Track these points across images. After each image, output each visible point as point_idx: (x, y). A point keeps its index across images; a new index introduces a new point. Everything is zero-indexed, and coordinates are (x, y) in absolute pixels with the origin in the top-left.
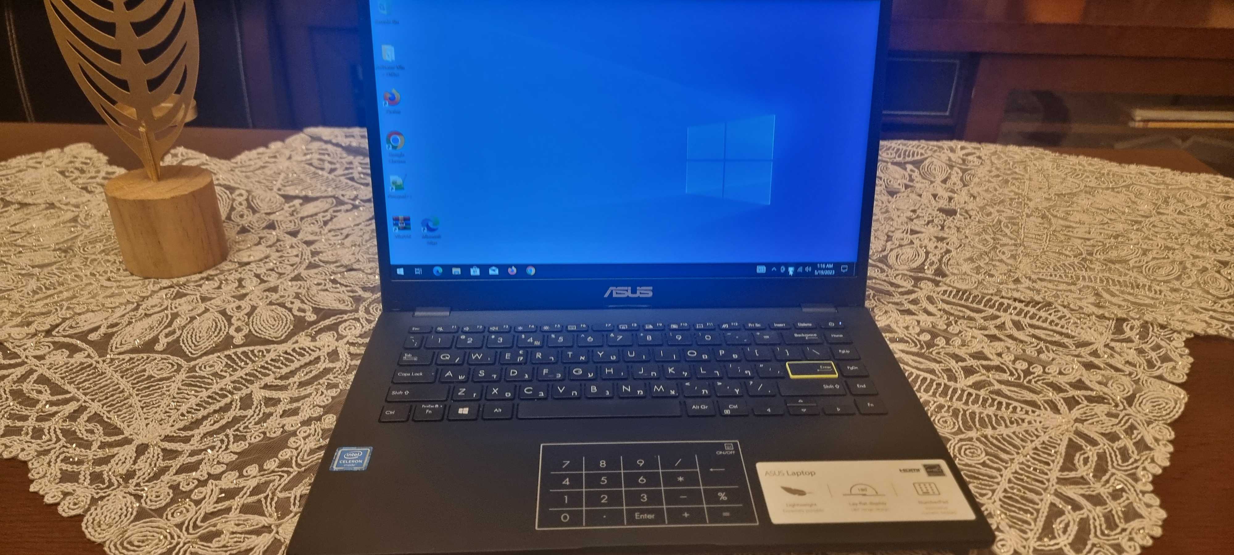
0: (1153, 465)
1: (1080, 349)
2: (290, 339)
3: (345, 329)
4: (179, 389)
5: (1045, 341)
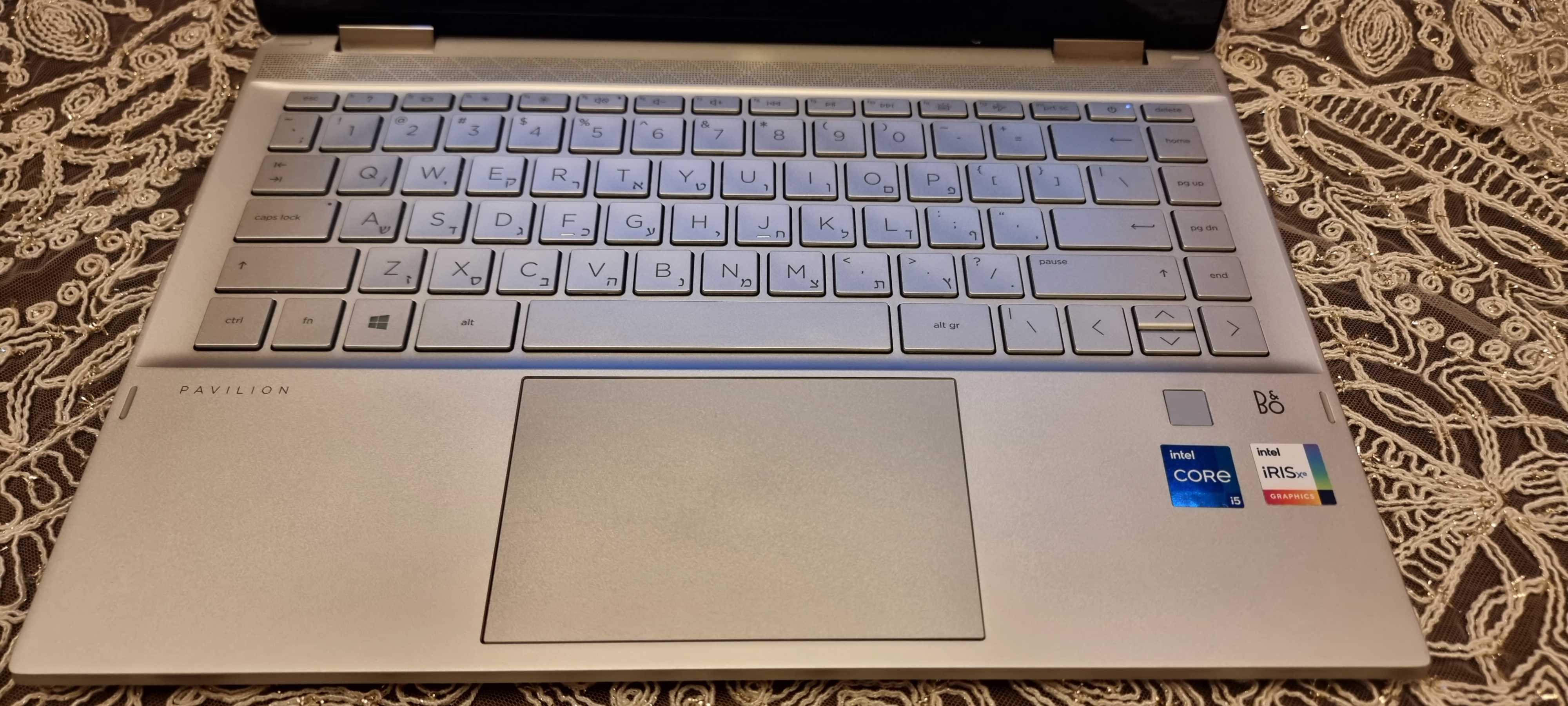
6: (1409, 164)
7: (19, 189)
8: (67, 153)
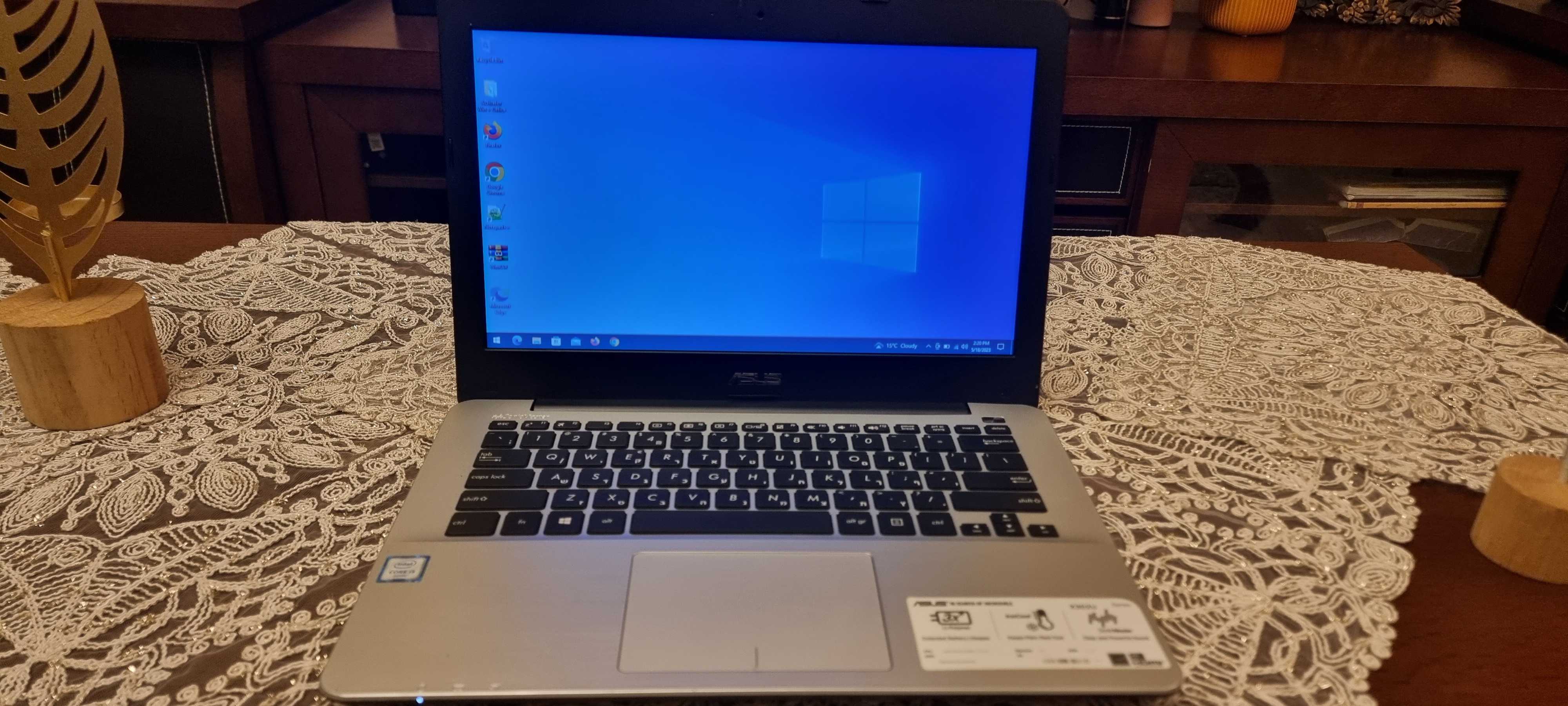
0: (1369, 656)
1: (1281, 500)
2: (253, 511)
3: (329, 494)
4: (93, 582)
5: (1238, 490)
6: (1171, 452)
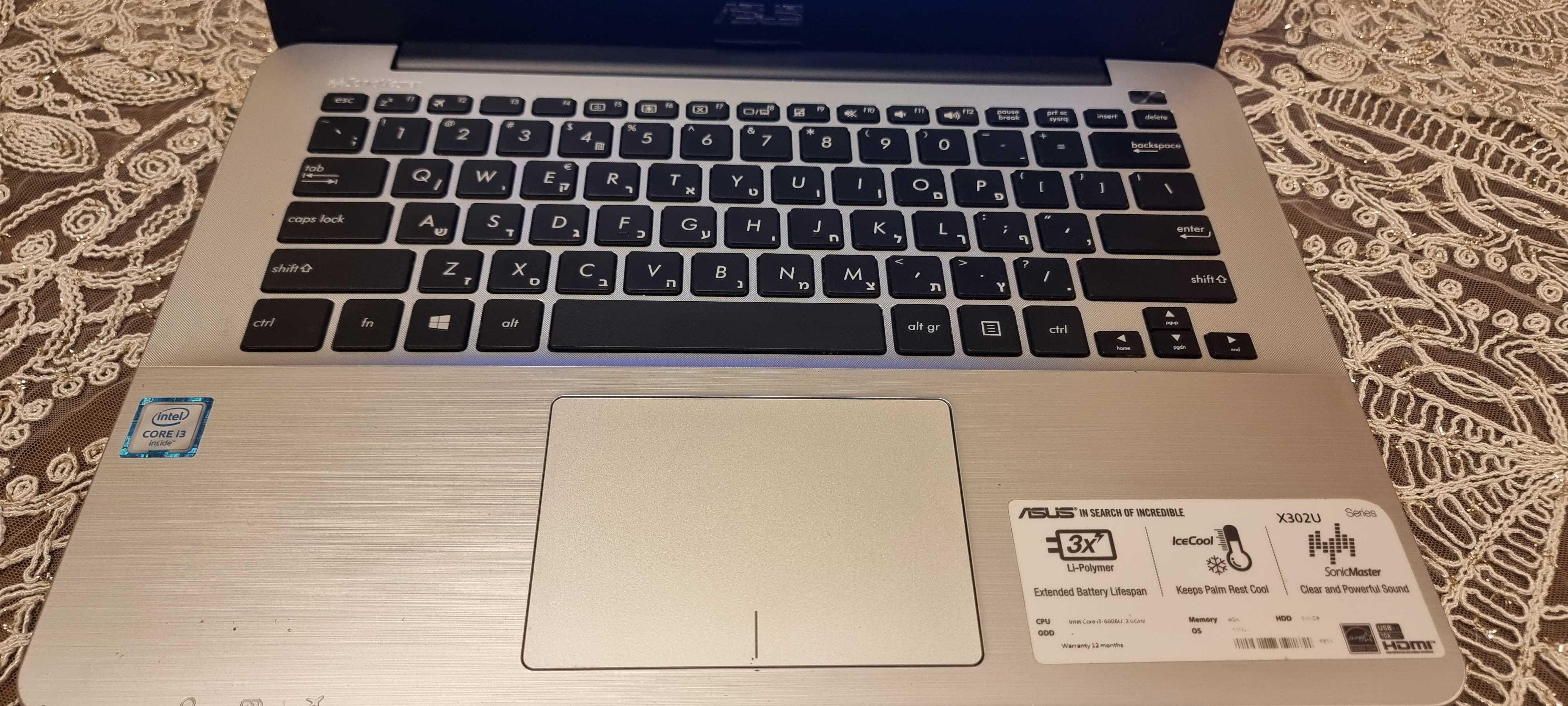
6: (1416, 146)
7: (36, 321)
8: (84, 277)
